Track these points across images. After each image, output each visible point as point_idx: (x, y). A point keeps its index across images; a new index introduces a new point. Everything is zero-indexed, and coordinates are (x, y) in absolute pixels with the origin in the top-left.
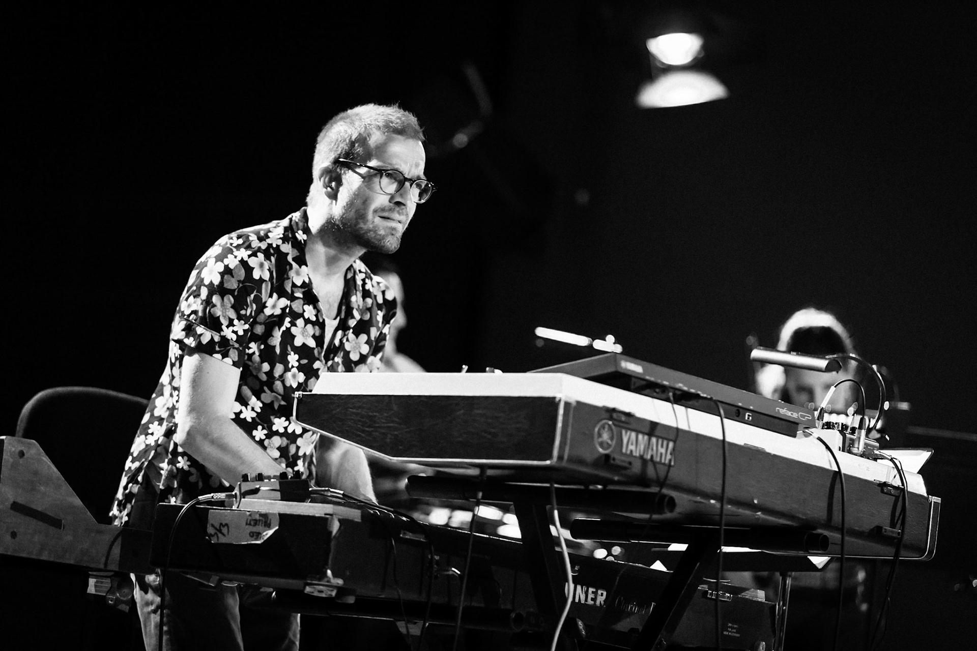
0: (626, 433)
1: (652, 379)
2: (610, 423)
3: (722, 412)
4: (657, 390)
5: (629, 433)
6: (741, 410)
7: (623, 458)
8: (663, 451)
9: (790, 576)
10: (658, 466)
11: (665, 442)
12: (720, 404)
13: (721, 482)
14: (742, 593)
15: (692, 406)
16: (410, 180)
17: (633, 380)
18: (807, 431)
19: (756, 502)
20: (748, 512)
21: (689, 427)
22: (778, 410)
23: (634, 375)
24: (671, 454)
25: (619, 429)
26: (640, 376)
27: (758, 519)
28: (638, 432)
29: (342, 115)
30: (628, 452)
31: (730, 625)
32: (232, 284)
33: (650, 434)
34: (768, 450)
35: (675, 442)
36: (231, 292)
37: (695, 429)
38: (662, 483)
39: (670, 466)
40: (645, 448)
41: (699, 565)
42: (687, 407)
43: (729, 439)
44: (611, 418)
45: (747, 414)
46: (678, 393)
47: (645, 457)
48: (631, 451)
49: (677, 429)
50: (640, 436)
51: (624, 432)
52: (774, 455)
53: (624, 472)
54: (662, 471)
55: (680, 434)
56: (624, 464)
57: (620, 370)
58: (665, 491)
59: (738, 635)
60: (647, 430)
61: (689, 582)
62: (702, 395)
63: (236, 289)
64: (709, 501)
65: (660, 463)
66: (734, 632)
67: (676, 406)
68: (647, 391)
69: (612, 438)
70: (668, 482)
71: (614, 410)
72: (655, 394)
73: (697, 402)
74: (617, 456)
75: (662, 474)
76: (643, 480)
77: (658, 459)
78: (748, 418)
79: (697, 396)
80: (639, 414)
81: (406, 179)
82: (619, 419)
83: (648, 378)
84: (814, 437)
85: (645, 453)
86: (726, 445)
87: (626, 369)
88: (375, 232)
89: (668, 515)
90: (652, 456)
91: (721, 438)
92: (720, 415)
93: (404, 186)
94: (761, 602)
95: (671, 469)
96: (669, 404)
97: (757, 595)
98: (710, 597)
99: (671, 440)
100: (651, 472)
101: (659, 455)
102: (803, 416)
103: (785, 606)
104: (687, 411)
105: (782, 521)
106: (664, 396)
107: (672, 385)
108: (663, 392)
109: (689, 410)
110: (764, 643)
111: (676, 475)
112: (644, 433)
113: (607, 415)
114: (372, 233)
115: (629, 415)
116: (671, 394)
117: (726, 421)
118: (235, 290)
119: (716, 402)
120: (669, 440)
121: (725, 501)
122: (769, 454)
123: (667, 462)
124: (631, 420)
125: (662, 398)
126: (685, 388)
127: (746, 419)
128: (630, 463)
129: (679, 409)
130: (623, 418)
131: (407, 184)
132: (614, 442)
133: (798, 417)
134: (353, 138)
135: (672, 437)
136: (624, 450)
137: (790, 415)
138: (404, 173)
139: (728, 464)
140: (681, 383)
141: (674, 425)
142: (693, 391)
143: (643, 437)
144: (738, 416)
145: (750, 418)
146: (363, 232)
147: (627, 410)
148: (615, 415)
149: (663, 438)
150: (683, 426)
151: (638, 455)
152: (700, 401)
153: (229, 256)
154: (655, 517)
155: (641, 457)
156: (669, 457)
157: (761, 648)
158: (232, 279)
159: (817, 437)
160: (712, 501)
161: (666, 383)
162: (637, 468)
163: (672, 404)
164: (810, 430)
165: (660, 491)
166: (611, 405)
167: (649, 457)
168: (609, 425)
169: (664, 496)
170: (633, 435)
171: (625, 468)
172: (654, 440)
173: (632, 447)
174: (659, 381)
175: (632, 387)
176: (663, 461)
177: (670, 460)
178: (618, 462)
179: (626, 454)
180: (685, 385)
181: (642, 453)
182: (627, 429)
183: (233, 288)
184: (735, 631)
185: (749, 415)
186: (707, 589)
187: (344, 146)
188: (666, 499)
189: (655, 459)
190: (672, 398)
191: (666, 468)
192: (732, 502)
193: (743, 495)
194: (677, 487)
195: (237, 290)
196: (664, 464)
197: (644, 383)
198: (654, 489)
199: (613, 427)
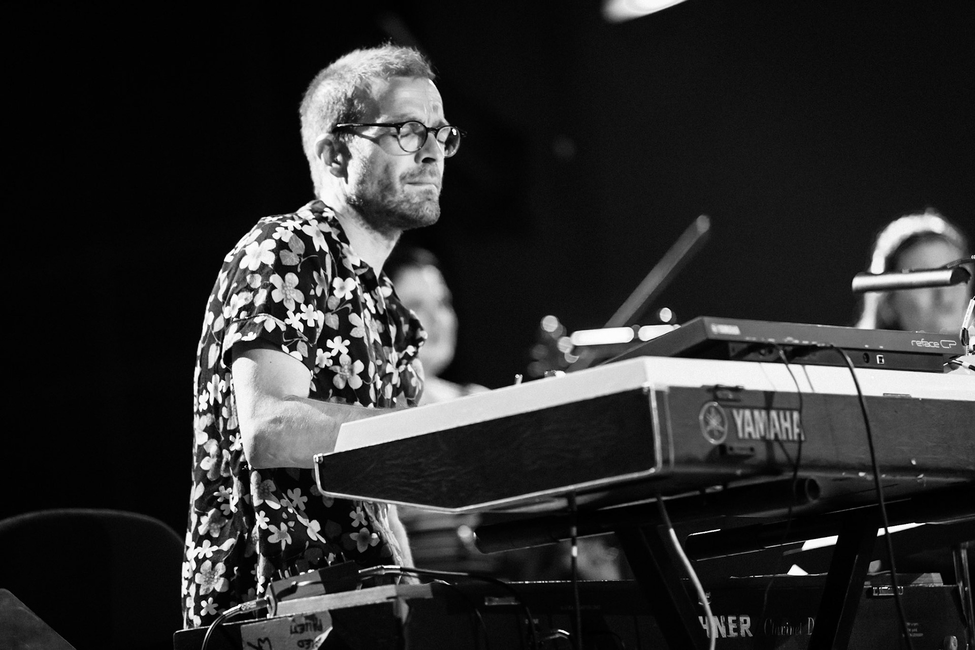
0: (738, 413)
1: (754, 339)
2: (716, 404)
3: (849, 359)
4: (763, 351)
5: (741, 412)
6: (868, 353)
7: (742, 445)
8: (787, 425)
9: (964, 548)
10: (786, 446)
11: (788, 414)
12: (844, 352)
13: (867, 447)
14: (914, 581)
15: (808, 362)
16: (432, 129)
17: (731, 345)
18: (954, 361)
19: (914, 462)
20: (908, 478)
21: (812, 388)
22: (914, 343)
23: (731, 338)
24: (798, 427)
25: (728, 410)
26: (738, 339)
27: (922, 484)
28: (752, 408)
29: (325, 72)
30: (747, 436)
31: (908, 624)
32: (291, 259)
33: (768, 408)
34: (914, 396)
35: (800, 412)
36: (292, 269)
37: (820, 389)
38: (796, 465)
39: (800, 442)
40: (764, 425)
41: (858, 557)
42: (803, 364)
43: (865, 392)
44: (716, 399)
45: (878, 356)
46: (789, 349)
47: (768, 437)
48: (750, 434)
49: (800, 395)
50: (756, 413)
51: (735, 412)
52: (923, 399)
53: (747, 462)
54: (792, 450)
55: (804, 398)
56: (744, 452)
57: (711, 337)
58: (802, 474)
59: (920, 635)
60: (762, 403)
61: (851, 581)
62: (819, 345)
63: (298, 264)
64: (858, 474)
65: (788, 440)
66: (915, 632)
67: (791, 366)
68: (752, 355)
69: (722, 423)
70: (802, 462)
71: (717, 388)
72: (761, 357)
73: (814, 355)
74: (735, 445)
75: (793, 453)
76: (771, 467)
77: (784, 437)
78: (881, 361)
79: (813, 348)
80: (749, 386)
81: (428, 130)
82: (725, 397)
83: (748, 339)
84: (965, 367)
85: (767, 433)
86: (864, 400)
87: (719, 334)
88: (408, 201)
89: (813, 502)
90: (776, 435)
91: (855, 393)
92: (848, 365)
93: (428, 139)
94: (939, 588)
95: (804, 445)
96: (781, 367)
97: (932, 581)
98: (876, 595)
99: (795, 410)
100: (779, 455)
101: (784, 430)
102: (947, 344)
103: (967, 586)
104: (804, 369)
105: (952, 480)
106: (772, 356)
107: (781, 341)
108: (771, 352)
109: (807, 367)
110: (955, 637)
111: (811, 451)
112: (760, 408)
113: (710, 396)
114: (405, 204)
115: (736, 390)
116: (781, 352)
117: (857, 371)
118: (297, 266)
119: (838, 350)
120: (791, 410)
121: (878, 470)
122: (917, 399)
123: (796, 437)
124: (741, 396)
125: (771, 360)
126: (796, 342)
127: (878, 362)
128: (752, 449)
129: (796, 368)
130: (731, 396)
131: (431, 135)
132: (726, 427)
133: (940, 346)
134: (349, 94)
135: (796, 404)
136: (741, 435)
137: (930, 346)
138: (422, 122)
139: (871, 424)
140: (791, 335)
141: (793, 389)
142: (806, 342)
143: (760, 413)
144: (867, 362)
145: (883, 360)
146: (394, 205)
147: (732, 384)
148: (719, 394)
149: (785, 410)
150: (805, 389)
151: (758, 436)
152: (818, 354)
153: (277, 229)
154: (796, 509)
155: (763, 439)
156: (796, 430)
157: (953, 644)
158: (290, 253)
159: (968, 366)
160: (861, 474)
161: (772, 340)
162: (761, 454)
163: (787, 364)
164: (958, 359)
165: (795, 475)
166: (712, 382)
167: (772, 437)
168: (716, 408)
169: (803, 481)
170: (747, 413)
171: (747, 457)
172: (773, 414)
173: (749, 429)
174: (763, 340)
175: (732, 354)
176: (791, 438)
177: (799, 435)
178: (737, 452)
179: (744, 440)
180: (795, 338)
181: (763, 433)
182: (738, 408)
183: (294, 264)
184: (916, 630)
185: (880, 358)
186: (871, 586)
187: (341, 108)
188: (807, 484)
189: (780, 437)
190: (783, 357)
191: (796, 446)
192: (885, 470)
193: (897, 458)
194: (814, 466)
195: (299, 266)
196: (793, 441)
197: (745, 346)
198: (788, 475)
199: (722, 410)
